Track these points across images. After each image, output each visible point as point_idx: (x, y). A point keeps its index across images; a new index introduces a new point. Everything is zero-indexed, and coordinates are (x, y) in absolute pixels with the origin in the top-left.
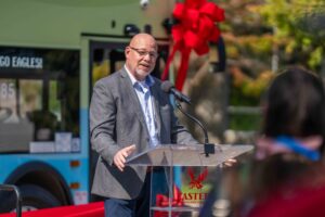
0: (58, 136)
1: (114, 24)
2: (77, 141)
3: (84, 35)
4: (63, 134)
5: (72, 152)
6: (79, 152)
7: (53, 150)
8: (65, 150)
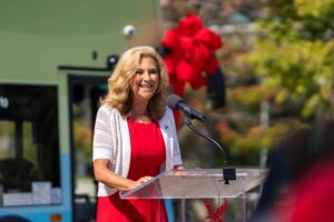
0: (35, 186)
1: (95, 56)
2: (58, 191)
3: (62, 68)
4: (42, 184)
5: (53, 205)
6: (60, 204)
7: (30, 203)
8: (44, 202)
